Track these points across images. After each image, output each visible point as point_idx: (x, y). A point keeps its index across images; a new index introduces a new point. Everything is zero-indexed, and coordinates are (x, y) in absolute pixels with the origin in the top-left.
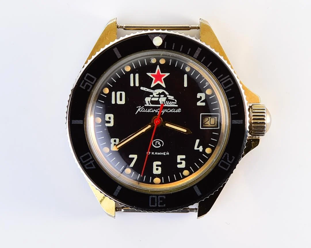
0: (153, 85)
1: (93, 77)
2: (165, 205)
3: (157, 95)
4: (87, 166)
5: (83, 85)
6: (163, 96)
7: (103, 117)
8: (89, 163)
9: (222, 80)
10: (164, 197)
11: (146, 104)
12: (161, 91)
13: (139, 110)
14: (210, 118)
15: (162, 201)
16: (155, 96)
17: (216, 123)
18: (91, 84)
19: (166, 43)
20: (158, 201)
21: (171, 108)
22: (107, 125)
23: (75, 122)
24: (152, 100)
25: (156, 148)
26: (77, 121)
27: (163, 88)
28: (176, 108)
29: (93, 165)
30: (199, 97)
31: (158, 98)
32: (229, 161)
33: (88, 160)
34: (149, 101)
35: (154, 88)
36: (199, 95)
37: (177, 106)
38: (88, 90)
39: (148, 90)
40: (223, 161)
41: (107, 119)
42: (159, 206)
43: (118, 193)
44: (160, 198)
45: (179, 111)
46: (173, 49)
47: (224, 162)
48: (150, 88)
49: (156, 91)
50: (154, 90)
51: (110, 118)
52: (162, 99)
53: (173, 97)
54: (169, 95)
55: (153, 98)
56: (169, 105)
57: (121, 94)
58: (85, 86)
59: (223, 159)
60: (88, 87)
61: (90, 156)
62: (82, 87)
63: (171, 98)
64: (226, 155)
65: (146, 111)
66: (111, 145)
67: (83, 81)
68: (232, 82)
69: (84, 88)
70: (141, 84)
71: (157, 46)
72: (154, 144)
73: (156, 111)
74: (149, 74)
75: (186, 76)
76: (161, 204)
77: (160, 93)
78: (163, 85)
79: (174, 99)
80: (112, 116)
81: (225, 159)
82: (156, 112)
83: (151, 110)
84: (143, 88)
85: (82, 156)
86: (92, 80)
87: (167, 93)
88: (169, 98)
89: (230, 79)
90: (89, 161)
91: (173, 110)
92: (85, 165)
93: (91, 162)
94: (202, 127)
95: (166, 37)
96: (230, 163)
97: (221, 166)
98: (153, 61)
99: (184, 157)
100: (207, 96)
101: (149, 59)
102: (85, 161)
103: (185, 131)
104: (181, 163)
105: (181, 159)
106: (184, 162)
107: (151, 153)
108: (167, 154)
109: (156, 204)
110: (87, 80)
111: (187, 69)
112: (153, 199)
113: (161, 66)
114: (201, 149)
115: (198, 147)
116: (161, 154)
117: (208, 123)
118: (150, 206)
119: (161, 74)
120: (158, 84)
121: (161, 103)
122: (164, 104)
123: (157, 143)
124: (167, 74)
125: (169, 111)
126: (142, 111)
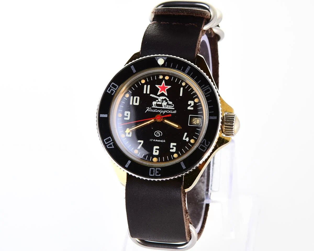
0: (159, 93)
1: (116, 85)
2: (160, 175)
3: (161, 100)
4: (109, 146)
5: (109, 91)
6: (165, 101)
7: (123, 113)
8: (110, 144)
9: (203, 89)
12: (164, 98)
13: (148, 110)
14: (196, 119)
17: (200, 123)
18: (115, 90)
19: (166, 63)
21: (170, 110)
22: (125, 119)
23: (102, 116)
24: (157, 103)
25: (157, 137)
26: (104, 115)
28: (173, 110)
30: (190, 104)
31: (161, 103)
32: (206, 145)
33: (110, 142)
34: (155, 104)
35: (159, 96)
36: (190, 102)
37: (174, 109)
38: (113, 94)
39: (155, 96)
40: (202, 145)
41: (126, 115)
42: (156, 175)
43: (128, 166)
44: (157, 170)
45: (175, 112)
46: (171, 67)
48: (156, 95)
50: (159, 97)
51: (127, 114)
52: (164, 103)
53: (172, 103)
55: (158, 102)
57: (137, 98)
59: (202, 144)
60: (112, 92)
61: (111, 139)
63: (170, 103)
64: (204, 141)
65: (152, 111)
66: (127, 133)
67: (109, 88)
68: (210, 90)
70: (151, 93)
71: (161, 65)
72: (156, 134)
74: (157, 86)
75: (182, 89)
78: (166, 94)
79: (172, 104)
80: (129, 113)
81: (204, 144)
82: (159, 112)
83: (156, 111)
84: (152, 95)
85: (106, 139)
86: (115, 87)
87: (168, 100)
88: (169, 103)
89: (209, 88)
90: (110, 143)
91: (171, 112)
92: (107, 146)
93: (112, 143)
94: (189, 125)
95: (167, 59)
96: (206, 147)
97: (200, 149)
98: (161, 77)
99: (175, 144)
100: (195, 103)
101: (158, 76)
102: (108, 143)
103: (177, 126)
104: (173, 149)
105: (173, 146)
106: (175, 148)
107: (153, 140)
108: (164, 141)
109: (154, 173)
110: (112, 87)
111: (184, 84)
112: (152, 170)
113: (166, 81)
114: (187, 139)
115: (186, 138)
116: (160, 141)
117: (195, 122)
118: (150, 175)
119: (165, 86)
120: (163, 93)
121: (163, 106)
122: (165, 107)
123: (158, 133)
124: (169, 87)
125: (168, 112)
126: (149, 111)
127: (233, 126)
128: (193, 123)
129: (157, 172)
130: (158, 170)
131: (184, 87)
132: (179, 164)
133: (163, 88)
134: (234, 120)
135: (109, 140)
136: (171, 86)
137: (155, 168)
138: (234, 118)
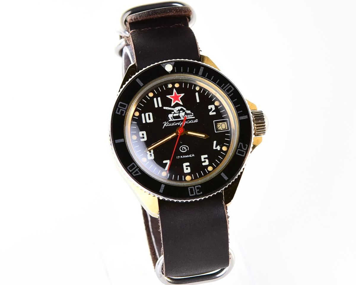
0: (173, 104)
1: (125, 104)
2: (201, 193)
3: (177, 111)
4: (135, 174)
5: (118, 112)
6: (182, 111)
7: (138, 135)
8: (135, 171)
9: (224, 88)
10: (200, 186)
11: (170, 119)
12: (180, 108)
13: (165, 125)
14: (221, 123)
15: (198, 190)
16: (176, 112)
17: (227, 127)
18: (124, 110)
19: (175, 68)
20: (195, 191)
21: (190, 120)
22: (142, 140)
23: (117, 141)
24: (174, 116)
25: (183, 152)
26: (119, 140)
27: (181, 105)
28: (194, 119)
29: (139, 172)
30: (210, 109)
31: (178, 114)
32: (243, 149)
33: (134, 168)
34: (171, 117)
35: (174, 107)
36: (210, 107)
37: (194, 117)
38: (123, 115)
39: (169, 108)
40: (239, 150)
41: (141, 136)
42: (197, 194)
43: (163, 190)
44: (197, 188)
45: (196, 121)
46: (182, 71)
49: (175, 108)
50: (174, 108)
51: (143, 134)
52: (182, 114)
53: (190, 111)
54: (187, 110)
56: (188, 117)
57: (149, 115)
58: (120, 112)
59: (239, 148)
60: (122, 112)
61: (135, 165)
62: (118, 113)
64: (241, 145)
65: (170, 125)
66: (148, 155)
67: (118, 108)
68: (232, 88)
69: (119, 113)
70: (163, 105)
71: (170, 72)
72: (182, 150)
74: (169, 96)
75: (197, 94)
76: (198, 192)
77: (179, 109)
78: (181, 103)
79: (191, 113)
80: (144, 133)
81: (241, 148)
82: (178, 124)
83: (175, 124)
84: (166, 107)
85: (129, 167)
86: (124, 106)
87: (185, 109)
88: (187, 113)
89: (230, 86)
90: (135, 170)
91: (192, 121)
92: (132, 174)
93: (137, 170)
94: (216, 131)
95: (174, 63)
96: (245, 150)
97: (238, 154)
98: (170, 86)
99: (206, 156)
100: (216, 107)
101: (166, 86)
102: (132, 170)
103: (204, 136)
104: (205, 161)
105: (205, 158)
106: (207, 160)
107: (180, 157)
108: (193, 156)
109: (194, 193)
110: (120, 107)
111: (197, 89)
112: (191, 190)
113: (176, 89)
114: (218, 148)
115: (216, 147)
116: (188, 156)
117: (220, 128)
118: (191, 195)
120: (177, 103)
123: (184, 148)
124: (182, 95)
125: (188, 122)
127: (265, 122)
129: (197, 190)
131: (199, 92)
132: (219, 176)
133: (176, 98)
134: (264, 116)
135: (133, 166)
136: (184, 94)
137: (194, 186)
138: (263, 114)
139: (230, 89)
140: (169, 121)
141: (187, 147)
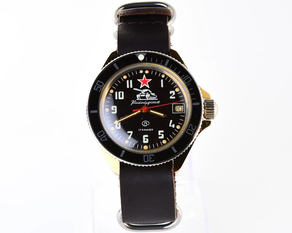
0: (141, 87)
2: (154, 161)
3: (144, 93)
4: (102, 139)
5: (96, 88)
6: (148, 93)
7: (110, 108)
8: (103, 137)
9: (184, 78)
10: (153, 155)
11: (137, 99)
13: (133, 102)
14: (178, 106)
15: (152, 158)
17: (183, 110)
18: (101, 87)
19: (146, 58)
20: (149, 158)
21: (154, 101)
22: (113, 113)
23: (92, 112)
24: (141, 96)
25: (145, 126)
26: (94, 111)
27: (148, 88)
28: (157, 101)
29: (106, 138)
30: (171, 93)
31: (145, 95)
32: (193, 129)
33: (102, 135)
34: (139, 97)
35: (142, 89)
36: (171, 92)
37: (157, 99)
38: (100, 91)
39: (138, 90)
41: (113, 109)
42: (150, 161)
43: (123, 155)
45: (159, 102)
46: (151, 61)
47: (190, 130)
48: (139, 89)
49: (143, 90)
50: (142, 90)
52: (148, 95)
53: (154, 94)
54: (152, 93)
55: (141, 95)
57: (121, 93)
58: (97, 89)
59: (189, 128)
60: (99, 89)
61: (104, 132)
62: (95, 89)
63: (153, 94)
64: (191, 125)
65: (137, 103)
66: (116, 125)
67: (96, 85)
68: (190, 79)
69: (96, 90)
70: (133, 87)
71: (141, 61)
73: (144, 103)
74: (139, 80)
75: (162, 81)
76: (151, 160)
77: (146, 91)
78: (148, 86)
79: (155, 95)
80: (116, 107)
83: (141, 103)
84: (135, 89)
85: (98, 133)
86: (101, 84)
87: (150, 92)
88: (152, 95)
89: (189, 77)
91: (155, 102)
92: (100, 139)
93: (105, 136)
94: (173, 112)
95: (146, 54)
96: (193, 131)
97: (188, 133)
98: (141, 72)
99: (163, 131)
100: (176, 93)
101: (138, 71)
102: (100, 136)
103: (163, 115)
104: (161, 136)
105: (161, 133)
106: (163, 135)
107: (141, 130)
108: (152, 130)
109: (148, 160)
110: (98, 85)
111: (163, 76)
112: (146, 157)
113: (146, 75)
114: (173, 126)
115: (172, 125)
116: (148, 130)
117: (178, 110)
118: (145, 162)
119: (146, 80)
120: (145, 86)
121: (147, 98)
122: (149, 99)
123: (145, 123)
124: (150, 80)
125: (152, 102)
126: (135, 103)
127: (214, 109)
128: (176, 110)
129: (150, 158)
130: (151, 157)
131: (164, 79)
132: (170, 149)
133: (145, 82)
134: (214, 104)
135: (102, 133)
137: (149, 155)
138: (213, 102)
139: (189, 79)
140: (137, 100)
141: (149, 122)
